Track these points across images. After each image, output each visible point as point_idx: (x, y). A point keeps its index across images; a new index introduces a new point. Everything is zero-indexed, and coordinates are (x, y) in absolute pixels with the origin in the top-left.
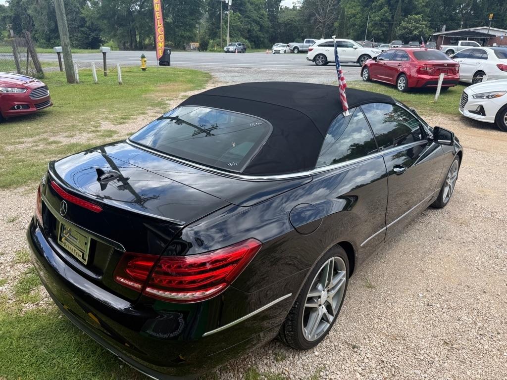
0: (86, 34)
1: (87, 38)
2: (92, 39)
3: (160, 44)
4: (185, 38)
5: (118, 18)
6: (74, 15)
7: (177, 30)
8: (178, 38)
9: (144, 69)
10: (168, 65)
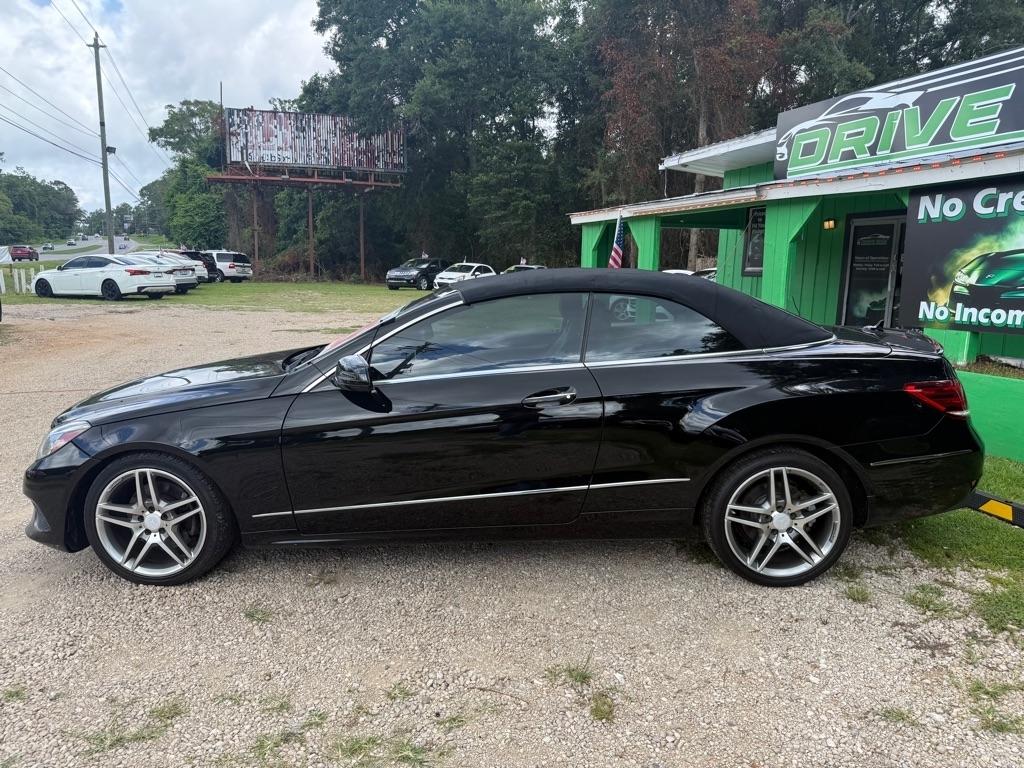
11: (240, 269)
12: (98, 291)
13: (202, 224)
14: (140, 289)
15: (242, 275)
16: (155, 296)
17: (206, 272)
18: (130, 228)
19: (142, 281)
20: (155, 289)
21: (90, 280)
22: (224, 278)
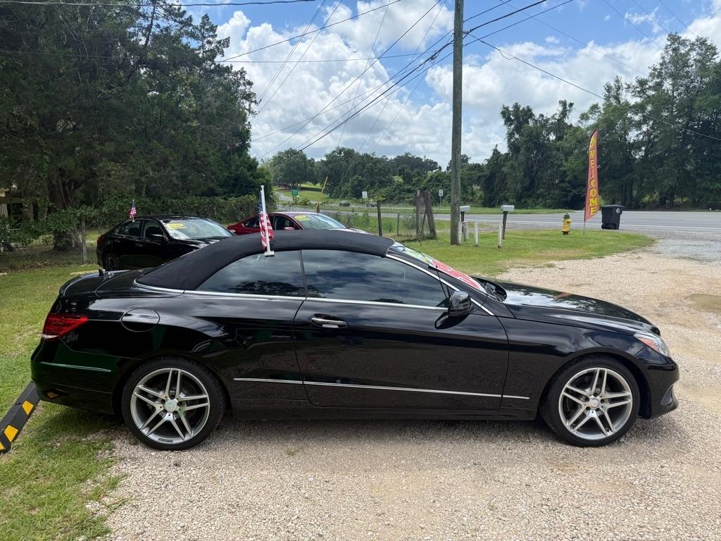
0: (565, 191)
1: (566, 196)
2: (572, 197)
3: (591, 200)
4: (711, 191)
5: (609, 168)
6: (555, 169)
7: (698, 180)
8: (698, 193)
9: (565, 233)
10: (615, 229)
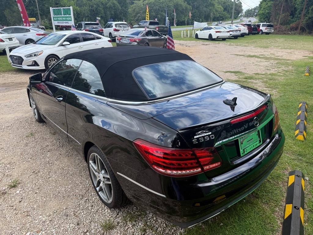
11: (269, 30)
12: (207, 37)
13: (268, 13)
14: (218, 37)
15: (269, 32)
16: (224, 39)
17: (248, 31)
18: (256, 14)
19: (219, 35)
20: (224, 37)
21: (204, 34)
22: (263, 33)
